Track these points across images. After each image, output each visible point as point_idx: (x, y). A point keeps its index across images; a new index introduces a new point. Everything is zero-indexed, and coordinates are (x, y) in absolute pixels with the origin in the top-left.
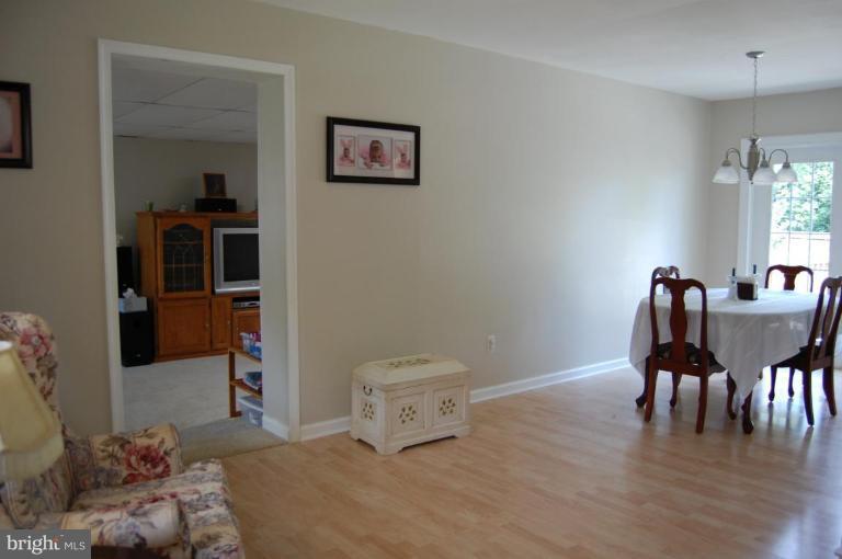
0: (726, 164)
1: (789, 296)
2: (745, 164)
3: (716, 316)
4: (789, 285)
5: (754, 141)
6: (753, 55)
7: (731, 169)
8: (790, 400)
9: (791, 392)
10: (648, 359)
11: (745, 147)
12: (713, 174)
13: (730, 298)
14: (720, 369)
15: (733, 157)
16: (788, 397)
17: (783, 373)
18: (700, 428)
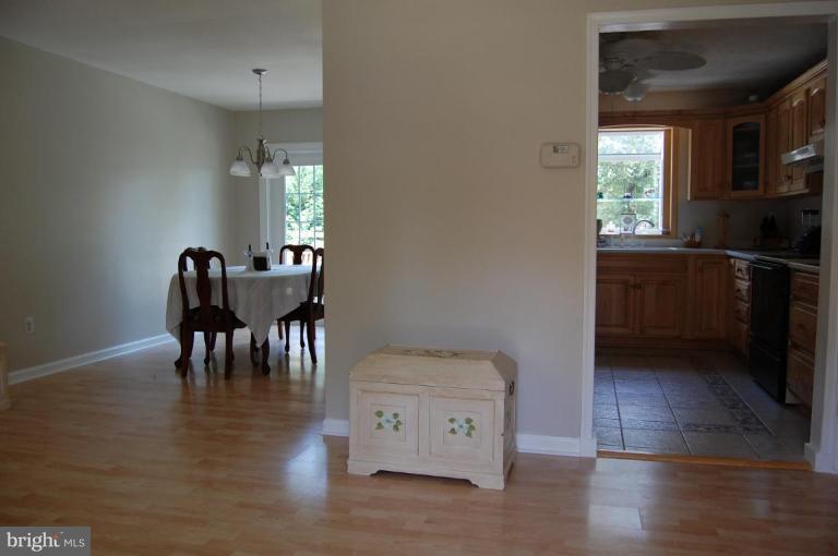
0: (240, 159)
1: (298, 267)
2: (255, 160)
3: (234, 281)
4: (297, 261)
5: (261, 141)
6: (258, 72)
7: (243, 163)
8: (303, 351)
9: (302, 344)
10: (181, 325)
11: (255, 147)
12: (229, 167)
13: (249, 270)
14: (242, 325)
15: (246, 154)
16: (300, 348)
17: (295, 330)
18: (228, 375)
